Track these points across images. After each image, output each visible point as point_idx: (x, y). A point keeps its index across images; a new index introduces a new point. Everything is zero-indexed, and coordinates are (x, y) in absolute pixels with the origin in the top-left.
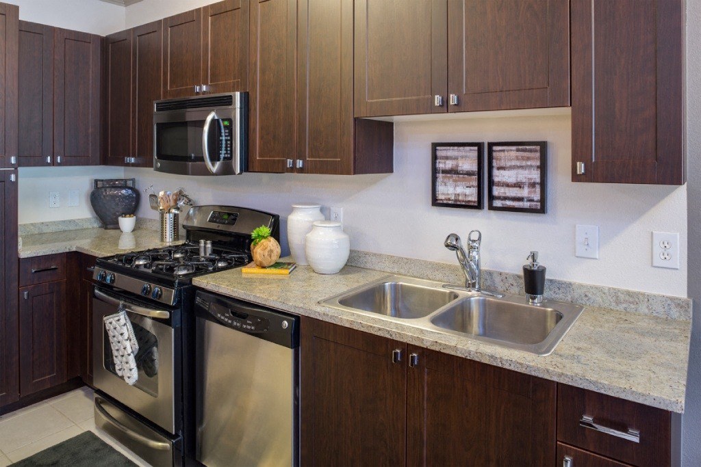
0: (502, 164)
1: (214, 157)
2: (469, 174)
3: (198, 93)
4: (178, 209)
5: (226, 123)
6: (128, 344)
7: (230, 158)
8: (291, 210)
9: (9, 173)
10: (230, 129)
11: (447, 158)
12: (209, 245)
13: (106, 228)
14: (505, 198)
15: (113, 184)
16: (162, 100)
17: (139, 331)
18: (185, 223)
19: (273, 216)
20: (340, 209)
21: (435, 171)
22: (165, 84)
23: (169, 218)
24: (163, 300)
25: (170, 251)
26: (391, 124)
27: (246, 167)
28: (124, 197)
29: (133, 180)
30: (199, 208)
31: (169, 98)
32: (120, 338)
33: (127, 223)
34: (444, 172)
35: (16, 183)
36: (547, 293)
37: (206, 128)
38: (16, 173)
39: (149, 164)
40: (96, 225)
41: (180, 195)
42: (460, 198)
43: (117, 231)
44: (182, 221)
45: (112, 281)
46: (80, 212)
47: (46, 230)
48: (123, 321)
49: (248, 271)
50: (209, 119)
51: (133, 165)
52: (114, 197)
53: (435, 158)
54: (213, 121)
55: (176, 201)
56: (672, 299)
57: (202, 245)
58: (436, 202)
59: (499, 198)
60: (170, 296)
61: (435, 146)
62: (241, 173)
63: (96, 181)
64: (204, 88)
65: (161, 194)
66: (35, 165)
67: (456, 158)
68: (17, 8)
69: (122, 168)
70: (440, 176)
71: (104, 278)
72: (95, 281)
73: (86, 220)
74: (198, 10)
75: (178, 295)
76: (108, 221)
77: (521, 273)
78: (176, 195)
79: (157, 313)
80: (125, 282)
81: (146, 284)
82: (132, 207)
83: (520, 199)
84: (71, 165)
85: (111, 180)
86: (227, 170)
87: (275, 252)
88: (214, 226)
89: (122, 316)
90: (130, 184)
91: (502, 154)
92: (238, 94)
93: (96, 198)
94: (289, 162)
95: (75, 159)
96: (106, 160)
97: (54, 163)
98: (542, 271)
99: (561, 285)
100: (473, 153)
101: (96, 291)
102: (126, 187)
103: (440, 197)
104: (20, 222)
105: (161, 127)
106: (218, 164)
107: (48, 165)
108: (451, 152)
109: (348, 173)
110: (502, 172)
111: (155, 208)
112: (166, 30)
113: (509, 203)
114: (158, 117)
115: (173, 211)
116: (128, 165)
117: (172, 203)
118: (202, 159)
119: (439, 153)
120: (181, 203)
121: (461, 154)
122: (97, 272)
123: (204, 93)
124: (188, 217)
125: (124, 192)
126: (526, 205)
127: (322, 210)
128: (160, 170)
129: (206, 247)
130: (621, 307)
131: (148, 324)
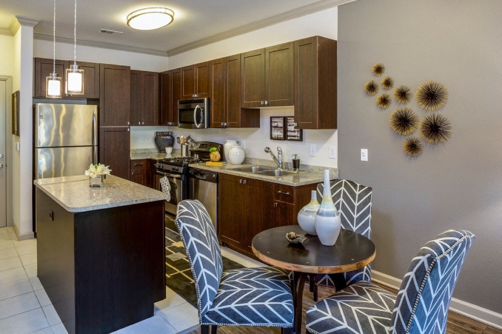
0: (290, 124)
1: (198, 122)
2: (281, 128)
3: (193, 98)
4: (187, 143)
5: (202, 109)
6: (167, 187)
7: (204, 122)
8: (225, 142)
9: (127, 128)
10: (204, 112)
11: (275, 122)
12: (197, 156)
13: (161, 152)
14: (291, 136)
15: (163, 134)
16: (181, 100)
17: (171, 183)
18: (191, 149)
19: (221, 145)
20: (244, 142)
21: (271, 126)
22: (182, 94)
23: (184, 147)
24: (179, 171)
25: (184, 158)
26: (259, 110)
27: (209, 126)
28: (168, 139)
29: (172, 132)
30: (197, 143)
31: (184, 99)
32: (165, 185)
33: (169, 150)
34: (274, 127)
35: (129, 132)
36: (300, 168)
37: (195, 111)
38: (129, 128)
39: (176, 125)
40: (157, 151)
41: (189, 137)
42: (279, 136)
43: (165, 154)
44: (189, 148)
45: (163, 167)
46: (151, 146)
47: (138, 152)
48: (166, 179)
49: (208, 163)
50: (196, 107)
51: (171, 125)
52: (164, 139)
53: (271, 122)
54: (198, 108)
55: (187, 140)
56: (333, 168)
57: (195, 156)
58: (272, 138)
59: (289, 136)
60: (181, 170)
61: (271, 118)
62: (207, 128)
63: (157, 132)
64: (196, 96)
65: (182, 137)
66: (135, 125)
67: (277, 122)
68: (130, 67)
69: (167, 127)
70: (273, 128)
71: (160, 166)
72: (157, 168)
73: (153, 149)
74: (193, 65)
75: (184, 170)
76: (161, 150)
77: (292, 162)
78: (187, 137)
79: (177, 176)
80: (167, 167)
81: (174, 167)
82: (171, 144)
83: (295, 136)
84: (147, 125)
85: (163, 132)
86: (203, 127)
87: (218, 156)
88: (200, 149)
89: (165, 178)
90: (170, 133)
91: (290, 121)
92: (206, 99)
93: (156, 140)
94: (222, 124)
95: (149, 123)
96: (160, 123)
97: (141, 125)
98: (299, 160)
99: (305, 166)
100: (281, 120)
101: (157, 171)
102: (168, 135)
103: (273, 136)
104: (131, 148)
105: (181, 110)
106: (200, 125)
107: (140, 125)
108: (276, 120)
109: (239, 127)
110: (290, 127)
111: (179, 143)
112: (182, 71)
113: (292, 138)
114: (180, 107)
115: (186, 144)
116: (169, 125)
117: (185, 141)
118: (194, 123)
119: (273, 120)
120: (189, 141)
121: (279, 120)
122: (157, 165)
123: (196, 98)
124: (192, 147)
125: (168, 137)
126: (296, 138)
127: (238, 142)
128: (180, 127)
129: (196, 157)
130: (321, 172)
131: (175, 181)
